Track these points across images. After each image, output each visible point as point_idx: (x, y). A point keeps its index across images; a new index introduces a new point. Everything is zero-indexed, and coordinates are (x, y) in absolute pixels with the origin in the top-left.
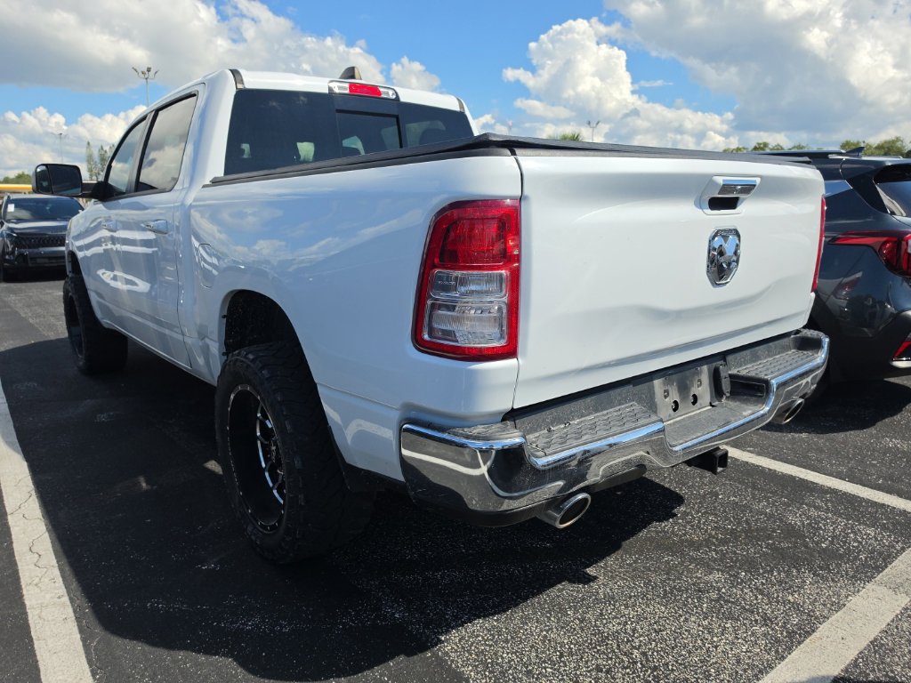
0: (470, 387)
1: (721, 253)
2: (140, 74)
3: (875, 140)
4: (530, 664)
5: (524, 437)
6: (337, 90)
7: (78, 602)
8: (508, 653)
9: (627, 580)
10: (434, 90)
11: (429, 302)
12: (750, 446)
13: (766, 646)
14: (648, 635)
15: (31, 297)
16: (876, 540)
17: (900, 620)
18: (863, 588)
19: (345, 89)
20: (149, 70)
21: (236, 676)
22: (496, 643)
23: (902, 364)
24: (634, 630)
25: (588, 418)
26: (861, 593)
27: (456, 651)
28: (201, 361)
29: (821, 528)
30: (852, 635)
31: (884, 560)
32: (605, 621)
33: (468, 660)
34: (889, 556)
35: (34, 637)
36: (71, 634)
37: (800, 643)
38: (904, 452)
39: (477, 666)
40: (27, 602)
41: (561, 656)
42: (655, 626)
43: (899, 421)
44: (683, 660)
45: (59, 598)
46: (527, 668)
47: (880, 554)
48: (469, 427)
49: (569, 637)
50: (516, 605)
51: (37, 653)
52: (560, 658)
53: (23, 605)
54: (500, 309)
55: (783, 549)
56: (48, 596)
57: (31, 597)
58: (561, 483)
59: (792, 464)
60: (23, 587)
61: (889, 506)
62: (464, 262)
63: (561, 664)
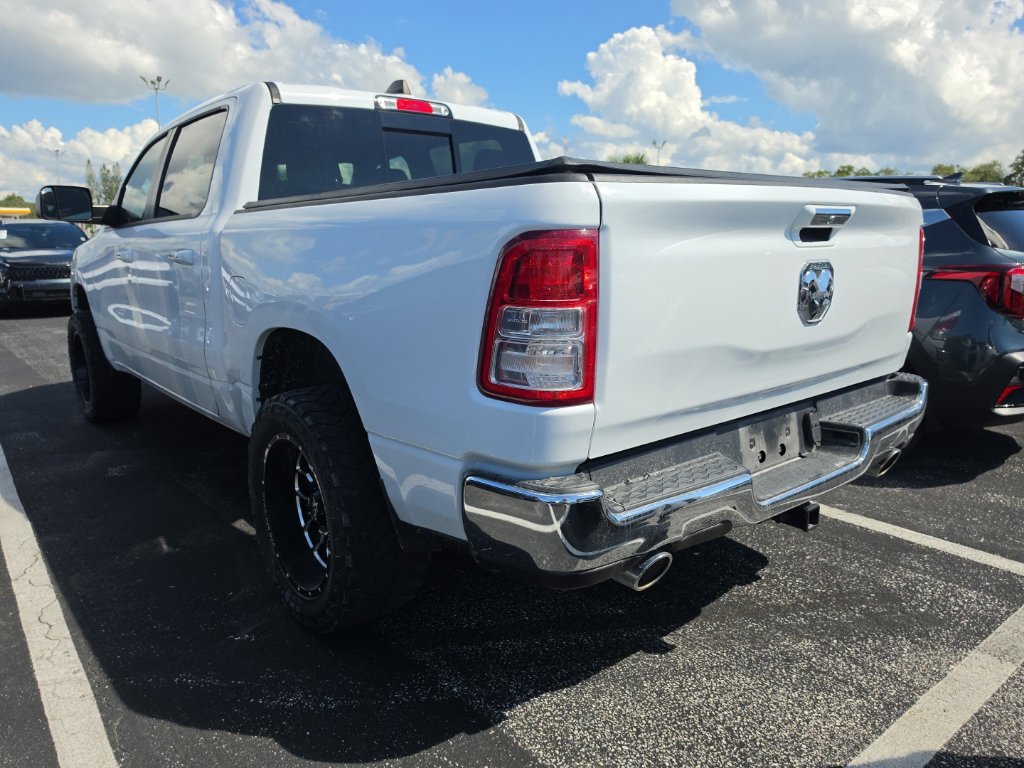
0: (542, 435)
1: (813, 289)
2: (149, 83)
3: (970, 164)
4: (605, 741)
5: (601, 489)
6: (383, 106)
7: (96, 677)
8: (579, 730)
9: (708, 649)
10: (481, 104)
11: (497, 342)
12: (839, 502)
13: (862, 719)
14: (732, 709)
15: (26, 336)
16: (979, 603)
17: (1007, 690)
18: (966, 656)
19: (391, 104)
20: (159, 79)
21: (278, 757)
22: (566, 719)
23: (1005, 411)
24: (717, 704)
25: (669, 469)
26: (963, 662)
27: (522, 728)
28: (230, 407)
29: (918, 591)
30: (955, 707)
31: (988, 625)
32: (685, 694)
33: (536, 737)
34: (993, 621)
35: (48, 717)
36: (90, 713)
37: (898, 716)
38: (1006, 508)
39: (545, 744)
40: (39, 678)
41: (638, 732)
42: (740, 699)
43: (1001, 475)
44: (772, 735)
45: (75, 673)
46: (600, 745)
47: (984, 619)
48: (541, 479)
49: (646, 712)
50: (587, 677)
51: (53, 733)
52: (637, 735)
53: (34, 682)
54: (574, 349)
55: (878, 614)
56: (62, 671)
57: (43, 673)
58: (641, 541)
59: (886, 521)
60: (33, 661)
61: (991, 567)
62: (537, 298)
63: (639, 741)
